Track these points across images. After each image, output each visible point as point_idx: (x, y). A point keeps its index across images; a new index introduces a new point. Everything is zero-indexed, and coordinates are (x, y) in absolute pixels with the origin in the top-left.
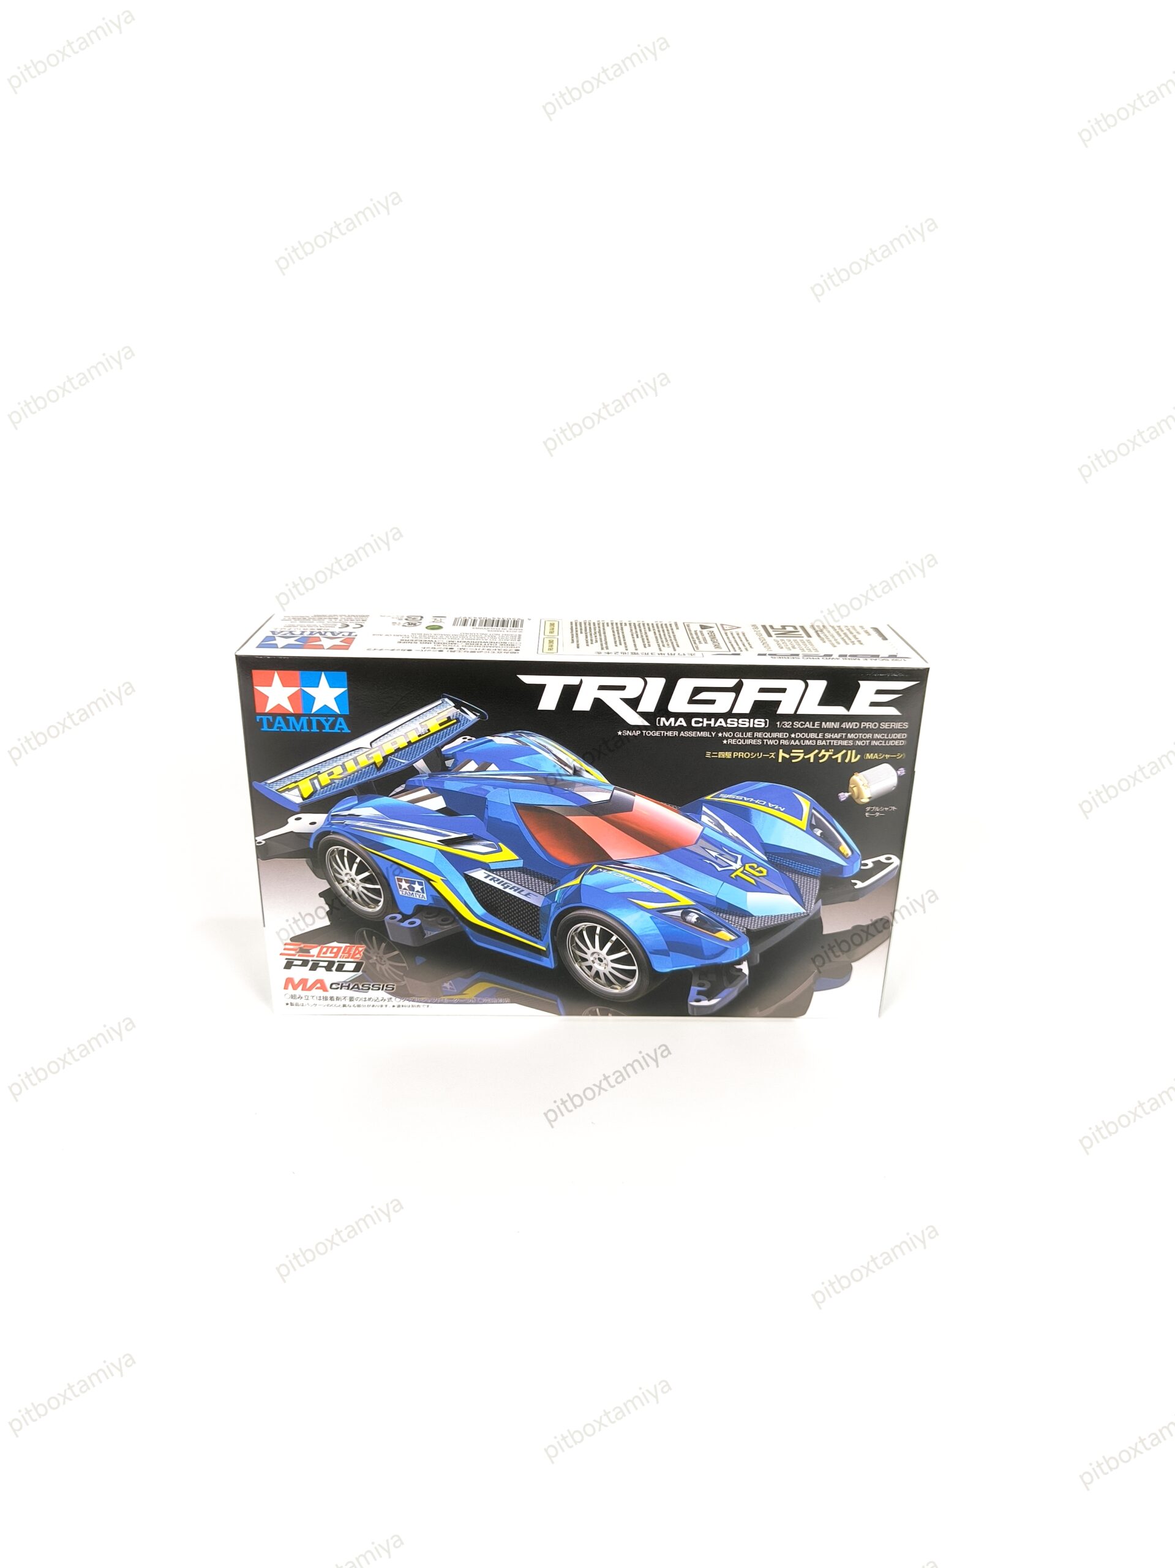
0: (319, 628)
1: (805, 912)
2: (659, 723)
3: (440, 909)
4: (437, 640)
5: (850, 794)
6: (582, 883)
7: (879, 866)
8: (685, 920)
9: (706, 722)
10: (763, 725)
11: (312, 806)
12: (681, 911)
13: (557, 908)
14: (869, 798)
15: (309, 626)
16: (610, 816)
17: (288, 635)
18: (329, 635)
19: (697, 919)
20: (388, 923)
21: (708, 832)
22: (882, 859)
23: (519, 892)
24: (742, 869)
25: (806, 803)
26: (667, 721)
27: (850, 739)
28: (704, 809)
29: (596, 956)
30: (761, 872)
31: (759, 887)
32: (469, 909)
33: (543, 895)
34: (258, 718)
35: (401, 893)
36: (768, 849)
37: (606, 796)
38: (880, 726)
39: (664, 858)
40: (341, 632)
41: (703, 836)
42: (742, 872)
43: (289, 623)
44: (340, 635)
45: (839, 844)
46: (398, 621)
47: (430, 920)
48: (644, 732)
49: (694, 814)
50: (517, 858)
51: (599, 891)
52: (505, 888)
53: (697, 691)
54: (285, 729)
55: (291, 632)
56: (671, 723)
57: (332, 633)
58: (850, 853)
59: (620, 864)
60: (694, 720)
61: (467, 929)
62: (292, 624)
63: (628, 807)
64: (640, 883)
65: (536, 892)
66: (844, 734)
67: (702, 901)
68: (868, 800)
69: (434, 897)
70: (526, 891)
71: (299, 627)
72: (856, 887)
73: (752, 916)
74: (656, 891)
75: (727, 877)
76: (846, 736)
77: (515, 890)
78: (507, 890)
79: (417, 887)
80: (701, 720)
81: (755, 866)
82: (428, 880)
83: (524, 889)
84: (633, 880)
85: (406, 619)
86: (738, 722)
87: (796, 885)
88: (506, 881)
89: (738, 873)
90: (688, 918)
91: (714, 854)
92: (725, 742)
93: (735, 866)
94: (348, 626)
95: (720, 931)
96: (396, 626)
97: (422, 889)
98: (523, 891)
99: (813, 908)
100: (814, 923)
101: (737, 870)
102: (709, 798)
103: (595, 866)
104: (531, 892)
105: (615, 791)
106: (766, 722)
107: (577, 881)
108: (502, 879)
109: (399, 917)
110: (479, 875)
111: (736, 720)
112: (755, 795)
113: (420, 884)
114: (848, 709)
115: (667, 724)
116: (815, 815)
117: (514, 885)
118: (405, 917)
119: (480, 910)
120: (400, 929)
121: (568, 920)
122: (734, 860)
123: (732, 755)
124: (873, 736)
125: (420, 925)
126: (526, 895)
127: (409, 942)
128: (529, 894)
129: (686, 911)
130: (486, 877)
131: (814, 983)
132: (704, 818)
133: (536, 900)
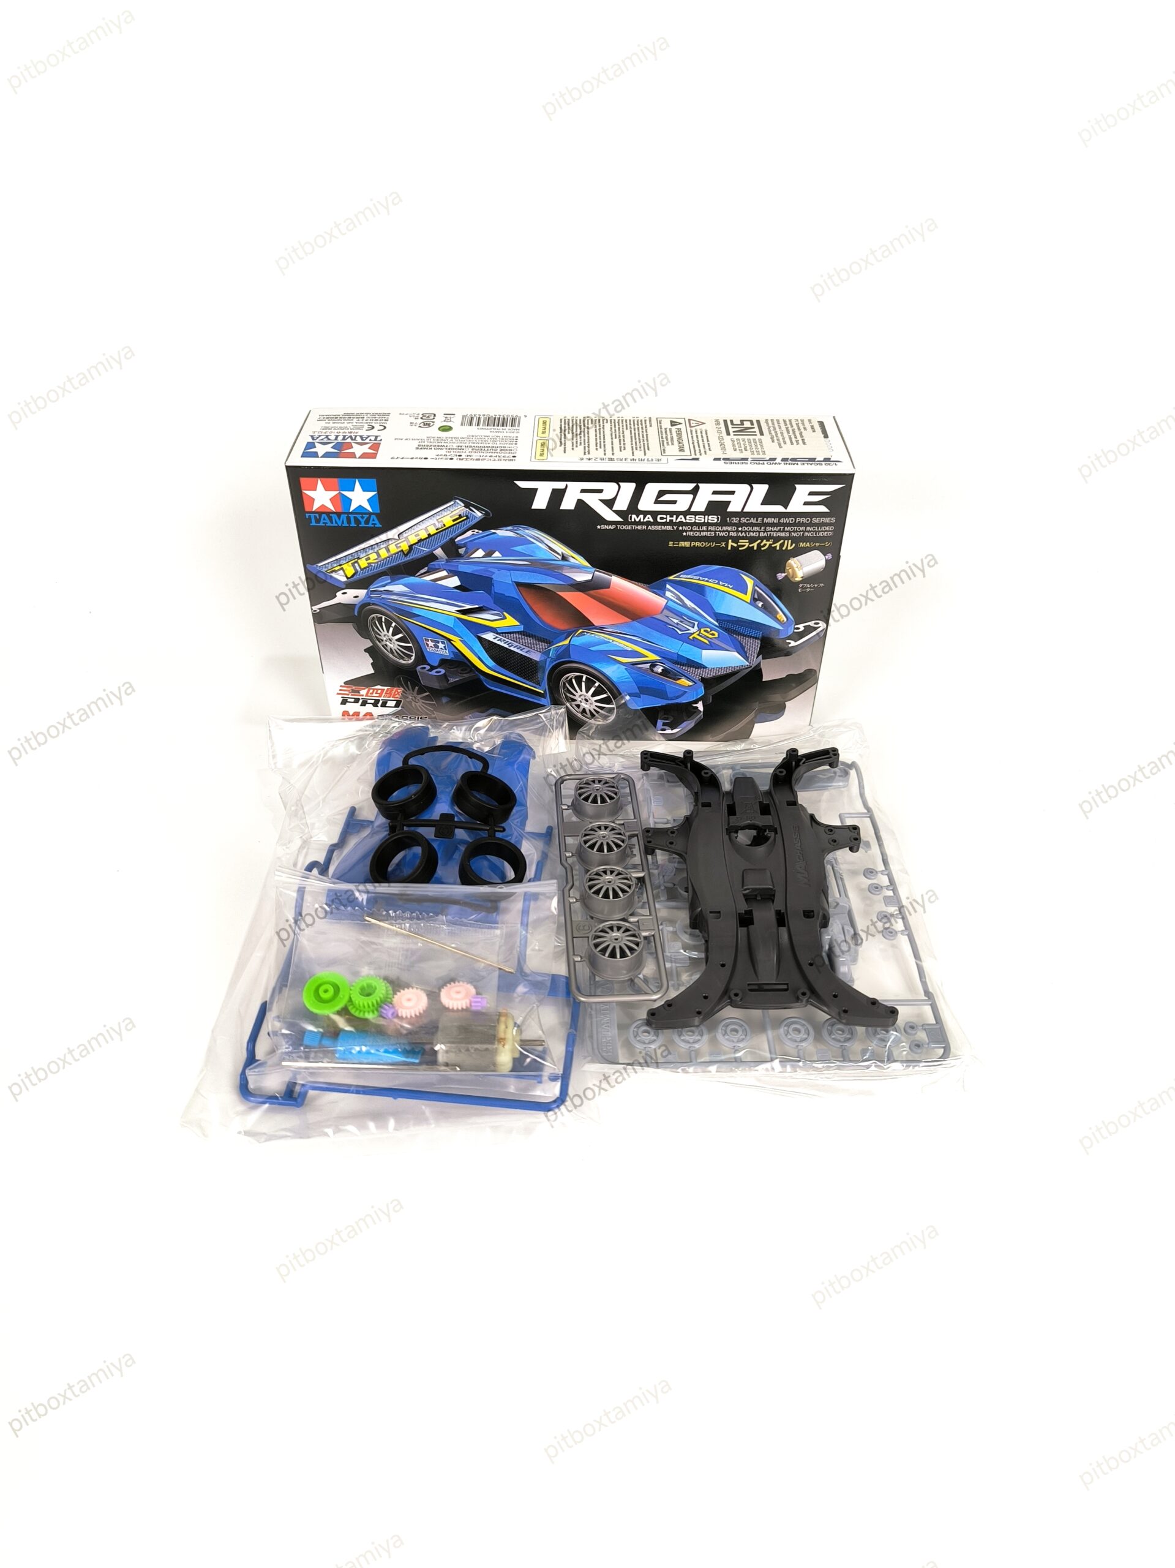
0: (350, 431)
1: (748, 664)
2: (631, 519)
3: (458, 662)
4: (448, 445)
5: (786, 574)
6: (571, 643)
7: (809, 629)
8: (653, 671)
9: (669, 518)
10: (716, 521)
11: (354, 583)
12: (649, 664)
13: (551, 662)
14: (802, 577)
15: (341, 428)
16: (592, 592)
17: (325, 440)
18: (359, 440)
19: (662, 670)
20: (419, 672)
21: (671, 604)
22: (811, 624)
23: (521, 650)
24: (698, 633)
25: (750, 582)
26: (638, 517)
27: (786, 532)
28: (668, 586)
29: (582, 697)
30: (713, 634)
31: (712, 646)
32: (483, 663)
33: (540, 652)
34: (307, 515)
35: (428, 650)
36: (718, 617)
37: (588, 577)
38: (811, 520)
39: (635, 624)
40: (369, 436)
41: (667, 607)
42: (698, 635)
43: (323, 424)
44: (367, 441)
45: (777, 613)
46: (415, 421)
47: (452, 670)
48: (619, 526)
49: (660, 591)
50: (519, 624)
51: (585, 649)
52: (510, 647)
53: (662, 493)
54: (329, 524)
55: (327, 437)
56: (640, 520)
57: (361, 437)
58: (785, 620)
59: (601, 629)
60: (659, 517)
61: (482, 677)
62: (327, 425)
63: (607, 585)
64: (617, 643)
65: (534, 649)
66: (782, 528)
67: (665, 656)
68: (801, 579)
69: (454, 653)
70: (527, 649)
71: (333, 430)
72: (790, 645)
73: (706, 668)
74: (630, 649)
75: (686, 638)
76: (784, 529)
77: (518, 648)
78: (512, 648)
79: (441, 645)
80: (665, 516)
81: (709, 630)
82: (449, 640)
83: (524, 647)
84: (611, 641)
85: (422, 418)
86: (695, 518)
87: (741, 645)
88: (510, 641)
89: (695, 635)
90: (655, 669)
91: (676, 621)
92: (684, 534)
93: (692, 630)
94: (373, 428)
95: (680, 679)
96: (414, 426)
97: (445, 647)
98: (524, 649)
99: (755, 661)
100: (757, 672)
101: (694, 633)
102: (671, 578)
103: (581, 631)
104: (530, 649)
105: (596, 573)
106: (718, 518)
107: (567, 642)
108: (507, 640)
109: (428, 667)
110: (489, 636)
111: (694, 516)
112: (709, 576)
113: (443, 643)
114: (786, 508)
115: (637, 520)
116: (757, 591)
117: (517, 644)
118: (432, 668)
119: (491, 663)
120: (431, 675)
121: (560, 671)
122: (692, 625)
123: (691, 544)
124: (806, 529)
125: (445, 674)
126: (526, 652)
127: (436, 685)
128: (529, 651)
129: (653, 664)
130: (495, 638)
131: (755, 717)
132: (668, 594)
133: (536, 656)
